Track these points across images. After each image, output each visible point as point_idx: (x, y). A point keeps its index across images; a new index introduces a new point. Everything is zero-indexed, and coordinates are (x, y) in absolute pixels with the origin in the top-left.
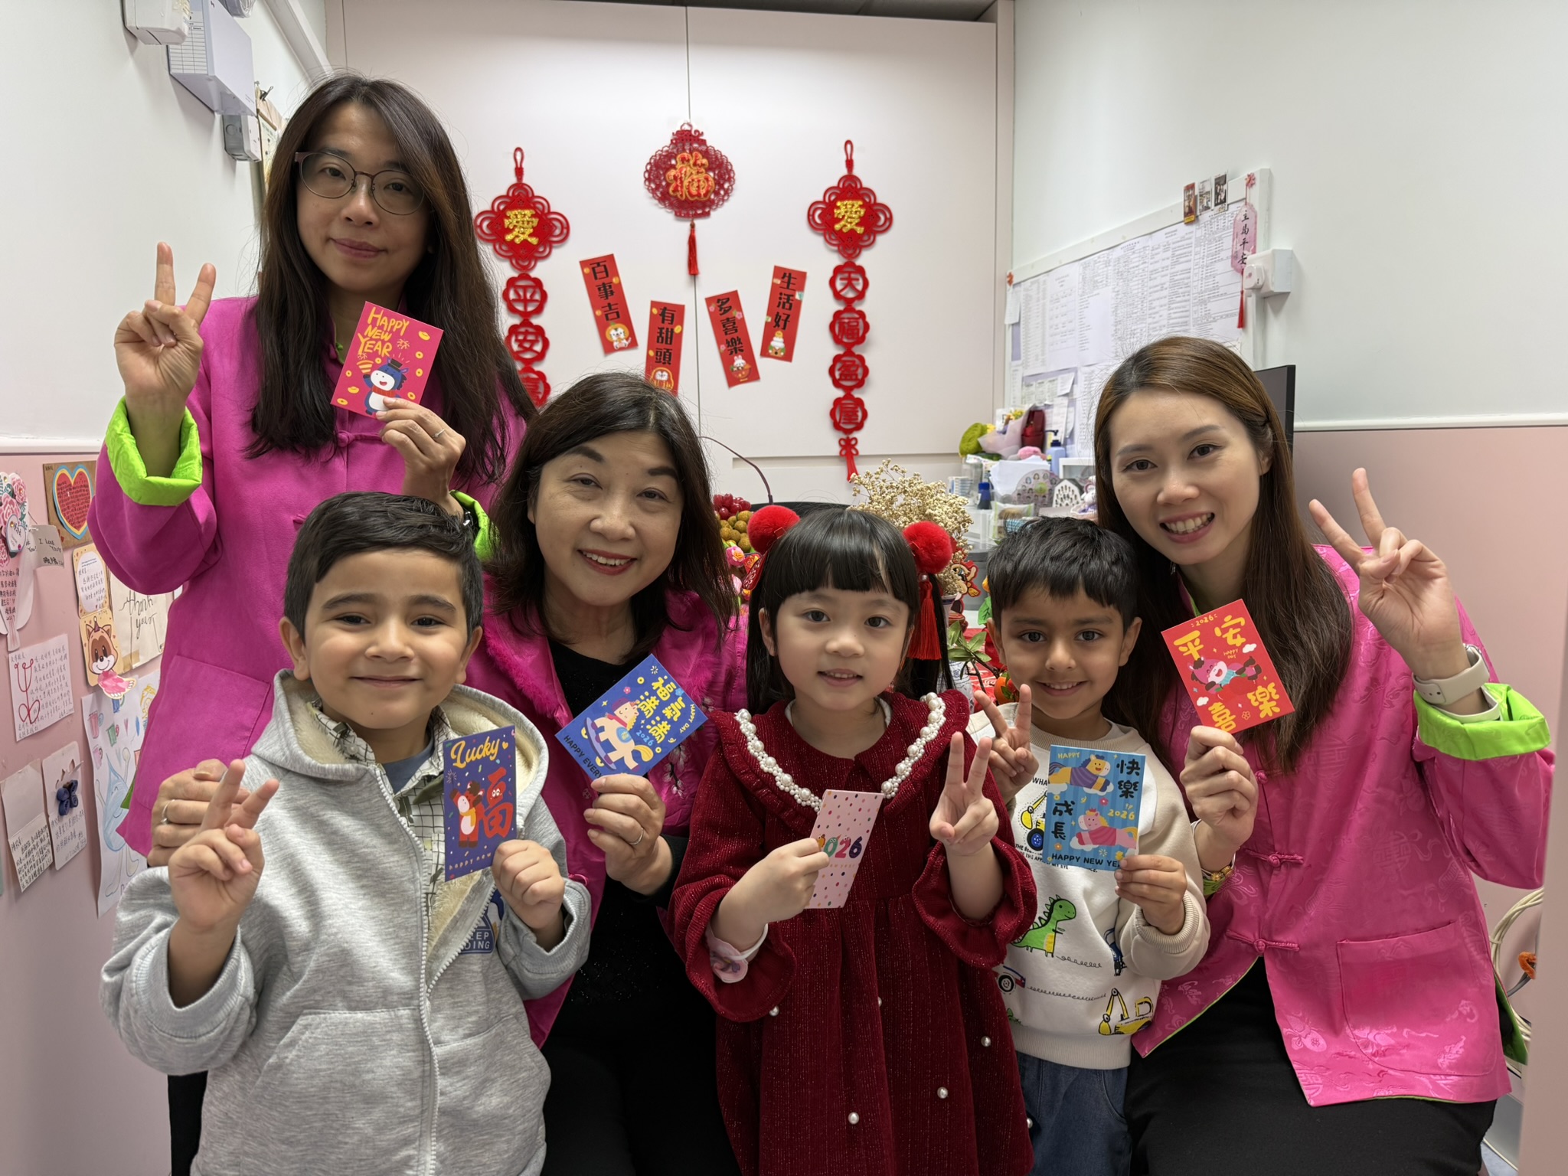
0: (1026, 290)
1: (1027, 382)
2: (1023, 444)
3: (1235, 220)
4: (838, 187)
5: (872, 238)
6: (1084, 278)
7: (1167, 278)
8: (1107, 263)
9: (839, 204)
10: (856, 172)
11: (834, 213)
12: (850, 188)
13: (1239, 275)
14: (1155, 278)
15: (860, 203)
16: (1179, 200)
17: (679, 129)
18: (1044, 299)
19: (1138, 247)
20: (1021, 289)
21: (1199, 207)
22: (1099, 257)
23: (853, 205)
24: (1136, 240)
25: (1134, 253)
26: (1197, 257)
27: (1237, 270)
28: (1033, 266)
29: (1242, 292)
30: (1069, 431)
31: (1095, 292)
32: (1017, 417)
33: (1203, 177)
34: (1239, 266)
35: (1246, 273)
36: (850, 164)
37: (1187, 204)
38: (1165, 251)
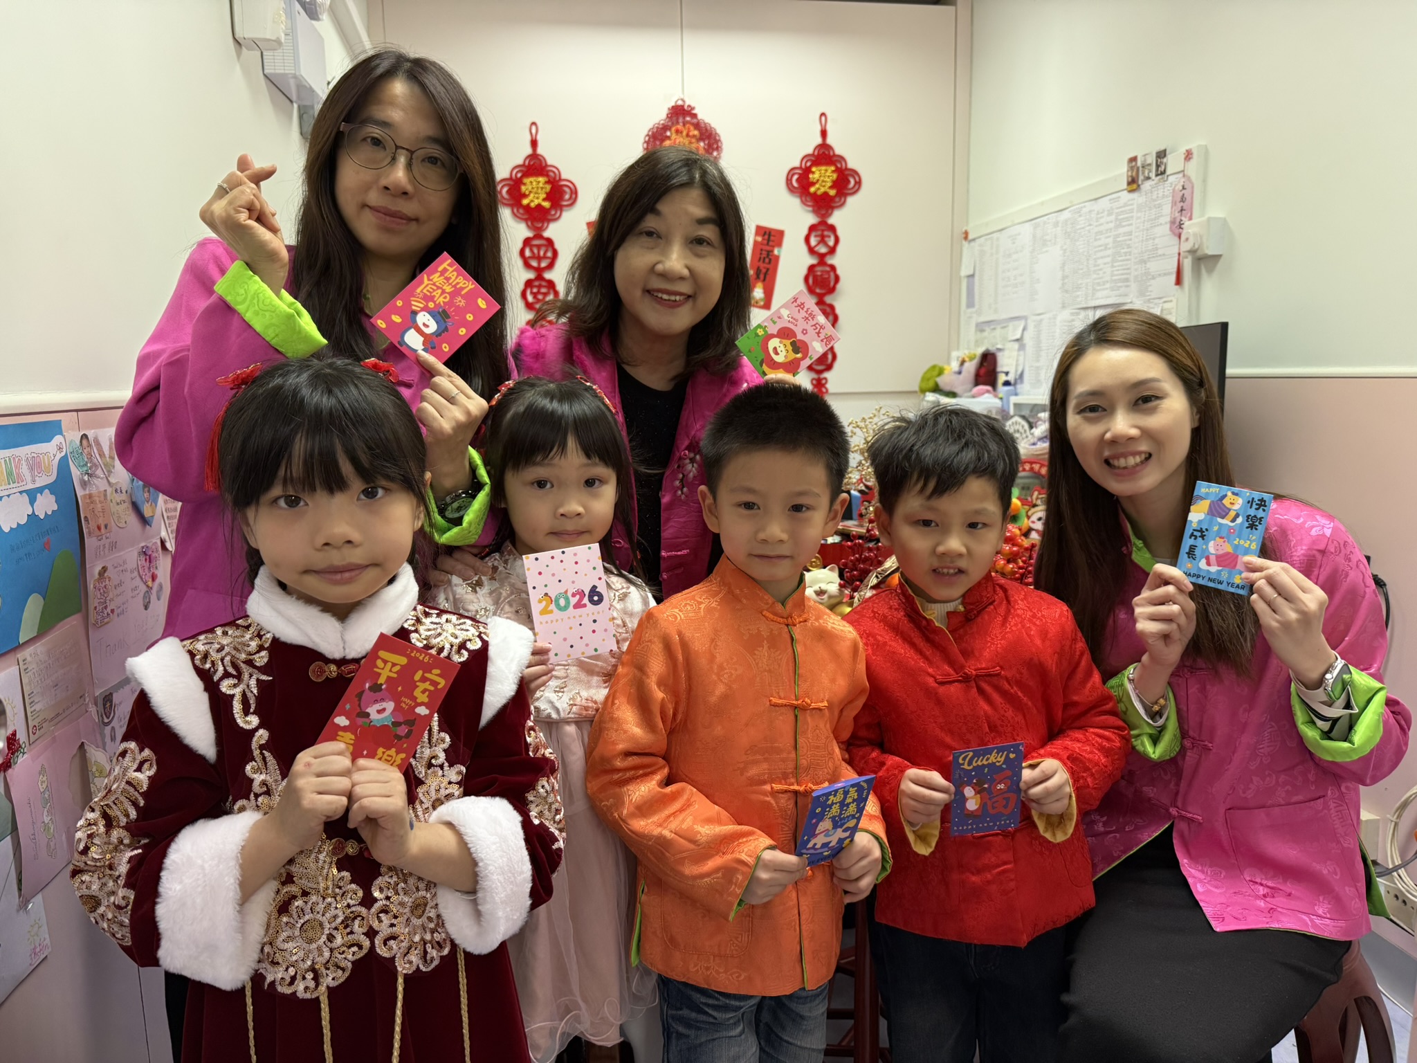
0: (980, 246)
1: (980, 327)
2: (977, 383)
3: (1174, 190)
4: (813, 155)
5: (843, 200)
6: (1034, 236)
7: (1111, 240)
8: (1056, 224)
9: (814, 169)
10: (830, 141)
11: (808, 178)
12: (824, 155)
13: (1177, 239)
14: (1100, 239)
15: (833, 168)
16: (1123, 171)
17: (673, 104)
18: (997, 254)
19: (1084, 210)
20: (975, 245)
21: (1141, 178)
22: (1048, 219)
23: (826, 170)
24: (1083, 205)
25: (1080, 216)
26: (1139, 221)
27: (1174, 233)
28: (987, 224)
29: (1179, 254)
30: (1019, 372)
31: (1044, 250)
32: (971, 359)
33: (1145, 151)
34: (1177, 231)
35: (1183, 238)
36: (824, 133)
37: (1130, 174)
38: (1110, 214)
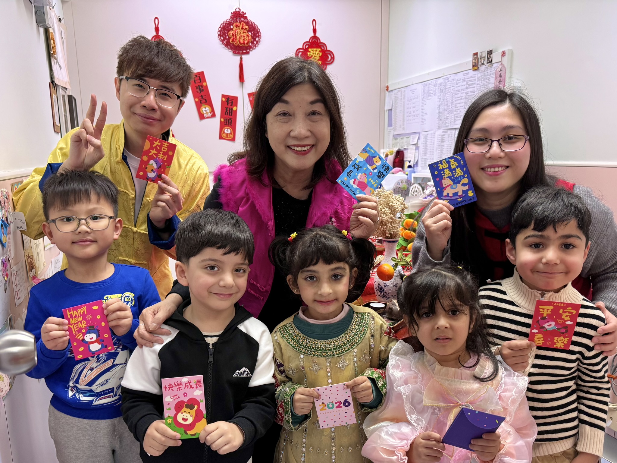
0: (395, 94)
1: (395, 137)
2: (394, 166)
3: (496, 71)
4: (309, 42)
6: (424, 91)
8: (435, 85)
9: (310, 50)
10: (318, 35)
11: (307, 54)
12: (315, 42)
14: (458, 94)
15: (320, 50)
16: (470, 59)
17: (234, 11)
18: (404, 98)
19: (450, 79)
20: (392, 94)
21: (480, 64)
23: (316, 51)
24: (450, 76)
25: (448, 81)
26: (478, 85)
28: (399, 83)
32: (391, 154)
33: (482, 50)
36: (315, 31)
37: (474, 61)
38: (463, 81)
